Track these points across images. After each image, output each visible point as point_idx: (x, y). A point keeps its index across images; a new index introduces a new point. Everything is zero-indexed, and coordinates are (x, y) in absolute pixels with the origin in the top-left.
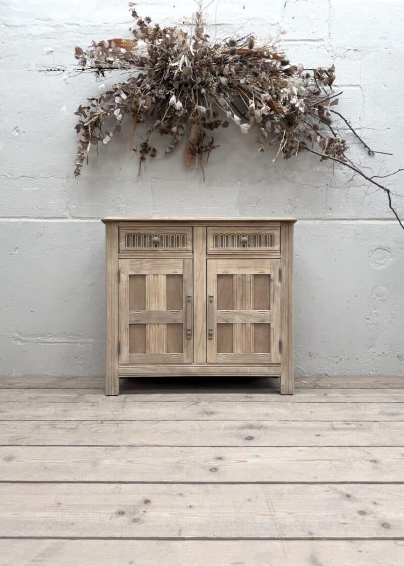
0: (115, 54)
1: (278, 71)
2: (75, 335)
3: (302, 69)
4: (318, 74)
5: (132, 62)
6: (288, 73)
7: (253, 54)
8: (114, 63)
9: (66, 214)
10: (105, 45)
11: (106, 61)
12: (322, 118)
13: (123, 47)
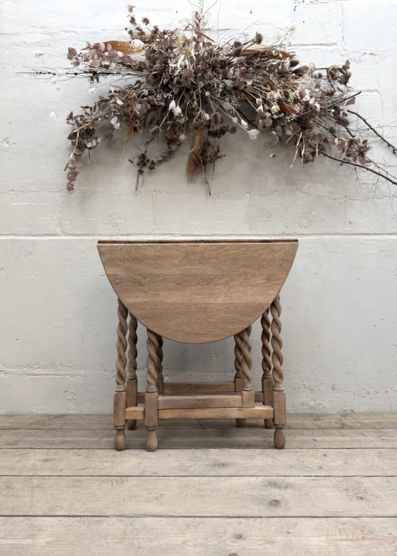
0: (111, 58)
1: (287, 73)
2: (64, 366)
3: (313, 69)
4: (332, 74)
5: (129, 67)
6: (299, 73)
7: (260, 55)
8: (110, 68)
9: (58, 230)
10: (100, 48)
11: (101, 66)
12: (338, 119)
13: (120, 51)
